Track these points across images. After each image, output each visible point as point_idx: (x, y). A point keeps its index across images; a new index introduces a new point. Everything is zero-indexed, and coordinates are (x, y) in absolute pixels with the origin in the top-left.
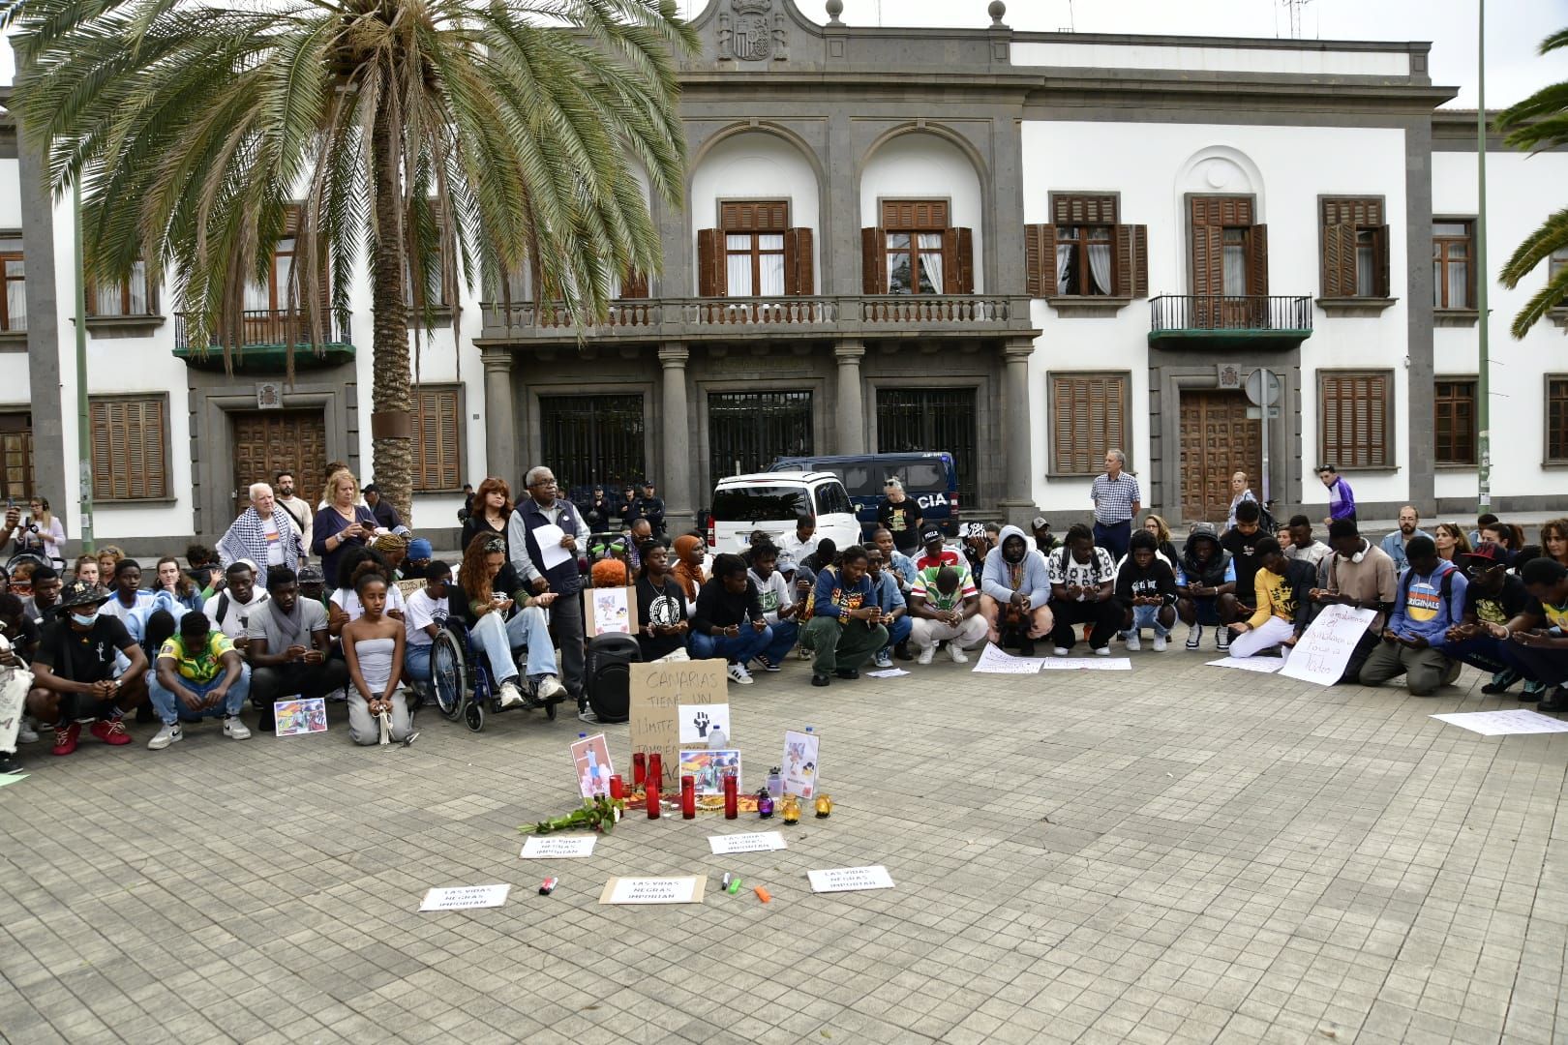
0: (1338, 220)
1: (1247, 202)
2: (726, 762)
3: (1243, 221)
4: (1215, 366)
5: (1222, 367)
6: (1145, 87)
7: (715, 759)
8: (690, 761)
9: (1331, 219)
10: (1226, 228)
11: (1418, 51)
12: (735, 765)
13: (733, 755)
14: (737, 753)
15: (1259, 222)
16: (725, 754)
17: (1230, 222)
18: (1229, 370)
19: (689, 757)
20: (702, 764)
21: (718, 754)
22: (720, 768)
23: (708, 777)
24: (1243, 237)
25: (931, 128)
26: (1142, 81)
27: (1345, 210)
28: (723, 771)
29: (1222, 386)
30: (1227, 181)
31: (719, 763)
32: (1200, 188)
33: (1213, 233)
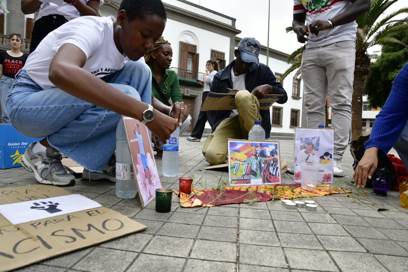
0: (215, 57)
1: (195, 47)
2: (268, 154)
3: (193, 52)
4: (184, 89)
5: (186, 89)
6: (173, 10)
7: (259, 150)
8: (238, 151)
9: (213, 56)
10: (189, 53)
11: (234, 20)
12: (276, 156)
13: (273, 147)
14: (276, 145)
15: (197, 53)
16: (267, 146)
17: (190, 51)
18: (187, 90)
19: (238, 147)
20: (249, 155)
21: (261, 145)
22: (263, 159)
23: (254, 168)
24: (193, 56)
25: (112, 5)
26: (172, 8)
27: (216, 54)
28: (266, 162)
29: (185, 94)
30: (190, 40)
31: (263, 154)
32: (184, 41)
33: (186, 54)
